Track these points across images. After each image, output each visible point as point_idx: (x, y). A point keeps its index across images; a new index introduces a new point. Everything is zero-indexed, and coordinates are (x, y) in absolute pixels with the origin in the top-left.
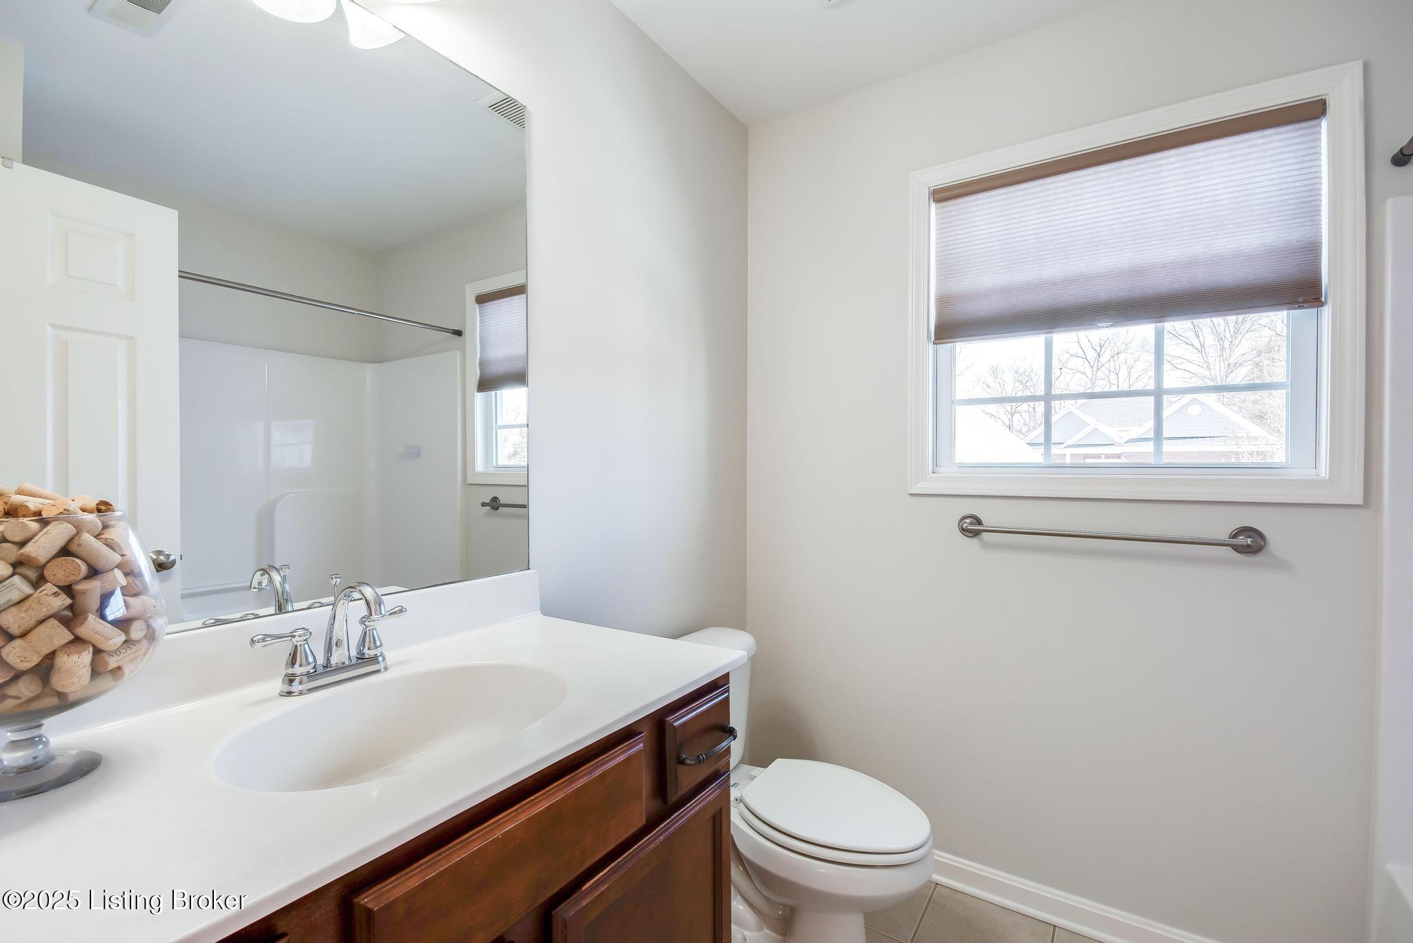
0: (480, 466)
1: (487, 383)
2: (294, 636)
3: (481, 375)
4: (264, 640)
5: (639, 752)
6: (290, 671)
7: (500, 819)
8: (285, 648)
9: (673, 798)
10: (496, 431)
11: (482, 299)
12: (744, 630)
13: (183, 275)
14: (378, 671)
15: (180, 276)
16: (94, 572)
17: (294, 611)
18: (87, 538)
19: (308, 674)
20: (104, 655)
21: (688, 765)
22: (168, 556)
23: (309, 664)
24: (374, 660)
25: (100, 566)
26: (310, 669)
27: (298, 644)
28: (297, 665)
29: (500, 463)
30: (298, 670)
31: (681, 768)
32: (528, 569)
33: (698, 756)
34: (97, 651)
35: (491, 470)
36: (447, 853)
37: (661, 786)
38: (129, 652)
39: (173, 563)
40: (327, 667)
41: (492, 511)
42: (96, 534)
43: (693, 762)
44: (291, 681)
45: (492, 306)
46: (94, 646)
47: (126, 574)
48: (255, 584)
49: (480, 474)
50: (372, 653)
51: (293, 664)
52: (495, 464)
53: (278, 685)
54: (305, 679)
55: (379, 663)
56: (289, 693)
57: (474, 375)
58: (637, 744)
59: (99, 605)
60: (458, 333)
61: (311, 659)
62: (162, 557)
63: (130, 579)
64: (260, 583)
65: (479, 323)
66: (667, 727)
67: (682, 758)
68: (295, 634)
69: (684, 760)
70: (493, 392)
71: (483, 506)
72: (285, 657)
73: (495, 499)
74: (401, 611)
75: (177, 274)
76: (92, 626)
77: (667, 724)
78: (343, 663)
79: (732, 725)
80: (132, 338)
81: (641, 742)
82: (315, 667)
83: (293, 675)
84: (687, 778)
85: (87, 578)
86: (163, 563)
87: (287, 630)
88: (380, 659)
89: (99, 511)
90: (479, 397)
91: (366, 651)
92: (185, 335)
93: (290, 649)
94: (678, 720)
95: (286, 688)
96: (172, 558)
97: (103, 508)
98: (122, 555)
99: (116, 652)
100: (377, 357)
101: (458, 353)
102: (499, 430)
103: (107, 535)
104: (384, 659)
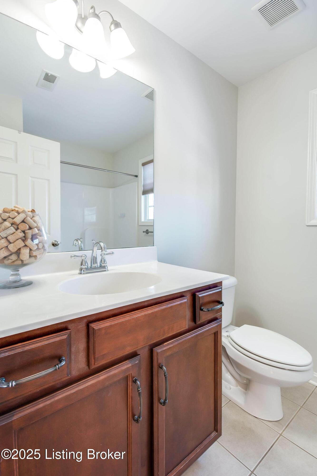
0: (143, 220)
1: (145, 192)
2: (82, 257)
3: (143, 189)
4: (74, 257)
5: (185, 302)
6: (81, 267)
7: (136, 312)
8: (80, 260)
9: (198, 323)
10: (148, 208)
11: (144, 164)
12: (234, 276)
13: (62, 162)
14: (105, 271)
15: (61, 162)
16: (30, 228)
17: (82, 251)
18: (29, 218)
19: (86, 268)
20: (32, 251)
21: (204, 311)
22: (57, 242)
23: (86, 265)
24: (104, 267)
25: (31, 226)
26: (86, 267)
27: (83, 259)
28: (83, 265)
29: (149, 219)
30: (83, 267)
31: (201, 312)
32: (154, 246)
33: (208, 309)
34: (31, 250)
35: (146, 221)
36: (118, 318)
37: (194, 318)
38: (38, 251)
39: (59, 244)
40: (91, 267)
41: (147, 234)
42: (31, 218)
43: (206, 310)
44: (81, 270)
45: (147, 166)
46: (30, 249)
47: (38, 230)
48: (74, 244)
49: (143, 222)
50: (104, 265)
51: (82, 265)
52: (147, 219)
53: (78, 271)
54: (85, 270)
55: (106, 269)
56: (81, 273)
57: (141, 190)
58: (185, 299)
59: (31, 237)
60: (136, 176)
61: (87, 265)
62: (56, 242)
63: (39, 231)
64: (76, 244)
65: (143, 172)
66: (196, 297)
67: (202, 309)
68: (82, 256)
69: (203, 309)
70: (147, 195)
71: (143, 232)
72: (80, 263)
73: (147, 230)
74: (112, 253)
75: (60, 162)
76: (29, 242)
77: (196, 295)
78: (96, 267)
79: (223, 301)
80: (49, 180)
81: (186, 299)
82: (88, 267)
83: (82, 268)
84: (204, 317)
85: (29, 229)
86: (56, 244)
87: (80, 255)
88: (106, 267)
89: (32, 212)
90: (143, 197)
91: (102, 264)
92: (62, 181)
93: (81, 261)
94: (200, 295)
95: (80, 272)
96: (58, 243)
97: (33, 211)
98: (37, 225)
99: (35, 250)
100: (113, 186)
101: (136, 183)
102: (149, 208)
103: (34, 218)
104: (107, 268)
